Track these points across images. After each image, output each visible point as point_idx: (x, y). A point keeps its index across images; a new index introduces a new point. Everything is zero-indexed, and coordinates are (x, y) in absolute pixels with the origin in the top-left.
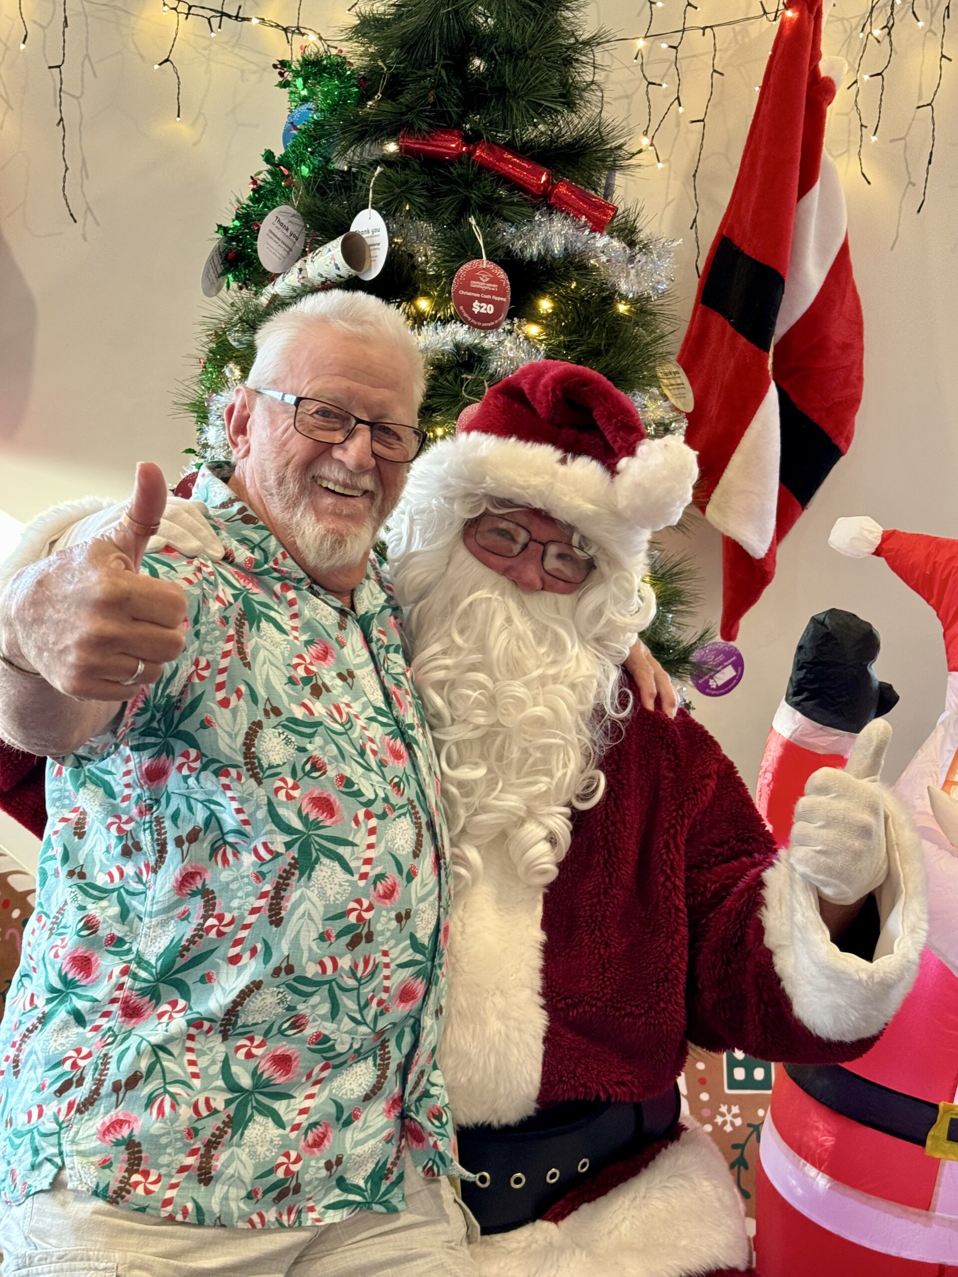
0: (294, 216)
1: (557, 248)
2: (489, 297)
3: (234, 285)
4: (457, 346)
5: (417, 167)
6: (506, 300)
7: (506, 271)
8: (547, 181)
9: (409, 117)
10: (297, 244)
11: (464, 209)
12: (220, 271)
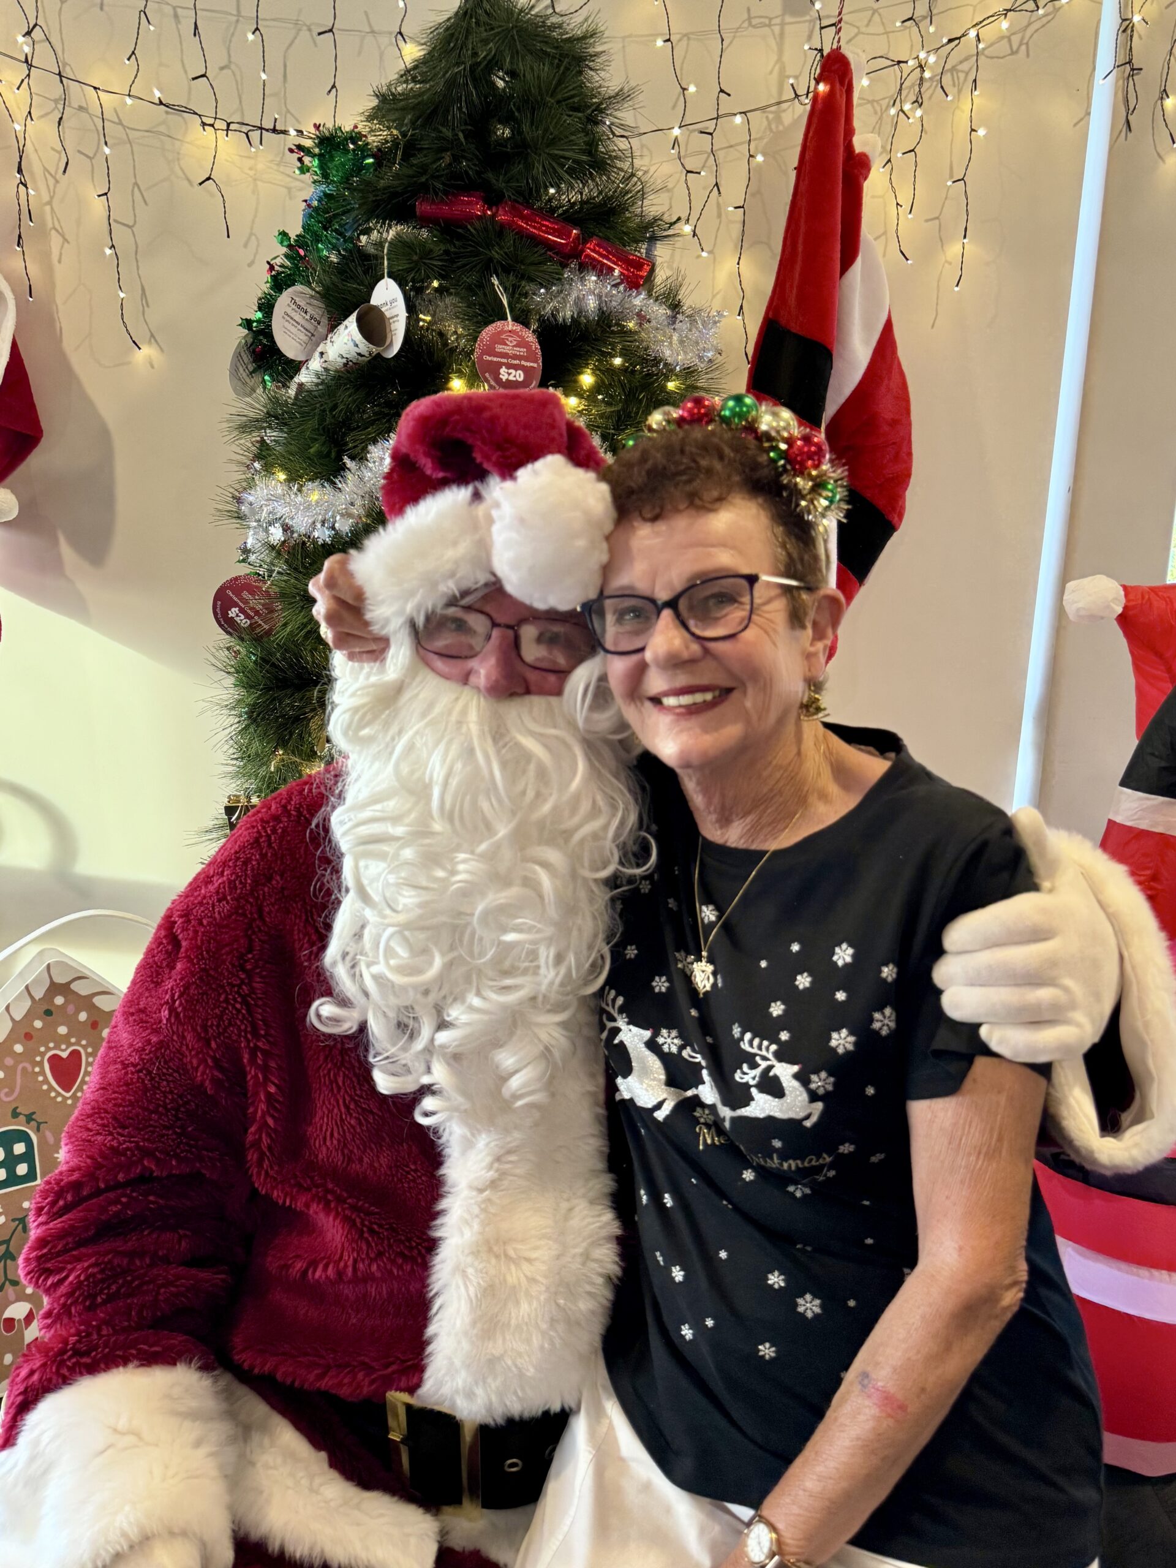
0: (312, 297)
1: (591, 309)
2: (517, 362)
3: (271, 385)
5: (437, 234)
6: (537, 365)
7: (536, 333)
8: (576, 239)
9: (423, 179)
10: (319, 327)
11: (488, 267)
12: (251, 367)
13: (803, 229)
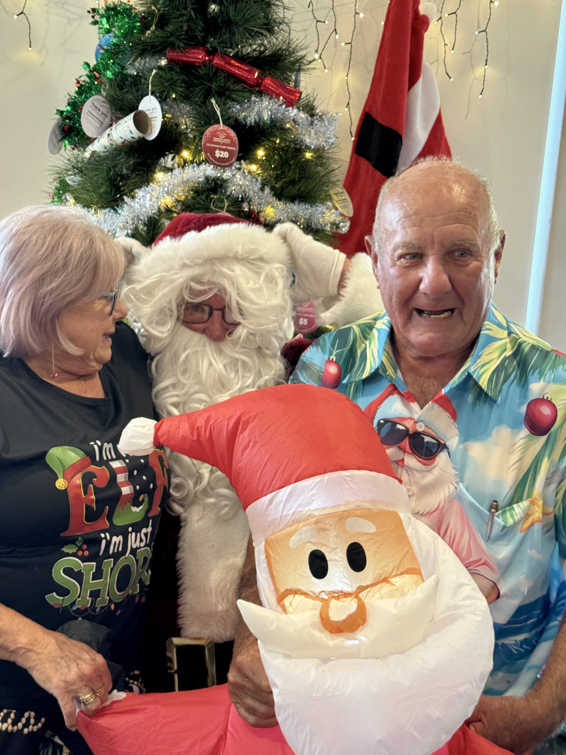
0: (103, 102)
1: (266, 116)
2: (225, 147)
3: (69, 147)
4: (207, 178)
5: (178, 70)
6: (236, 149)
7: (235, 131)
8: (258, 76)
9: (172, 39)
10: (106, 120)
11: (208, 94)
12: (59, 137)
13: (386, 60)
